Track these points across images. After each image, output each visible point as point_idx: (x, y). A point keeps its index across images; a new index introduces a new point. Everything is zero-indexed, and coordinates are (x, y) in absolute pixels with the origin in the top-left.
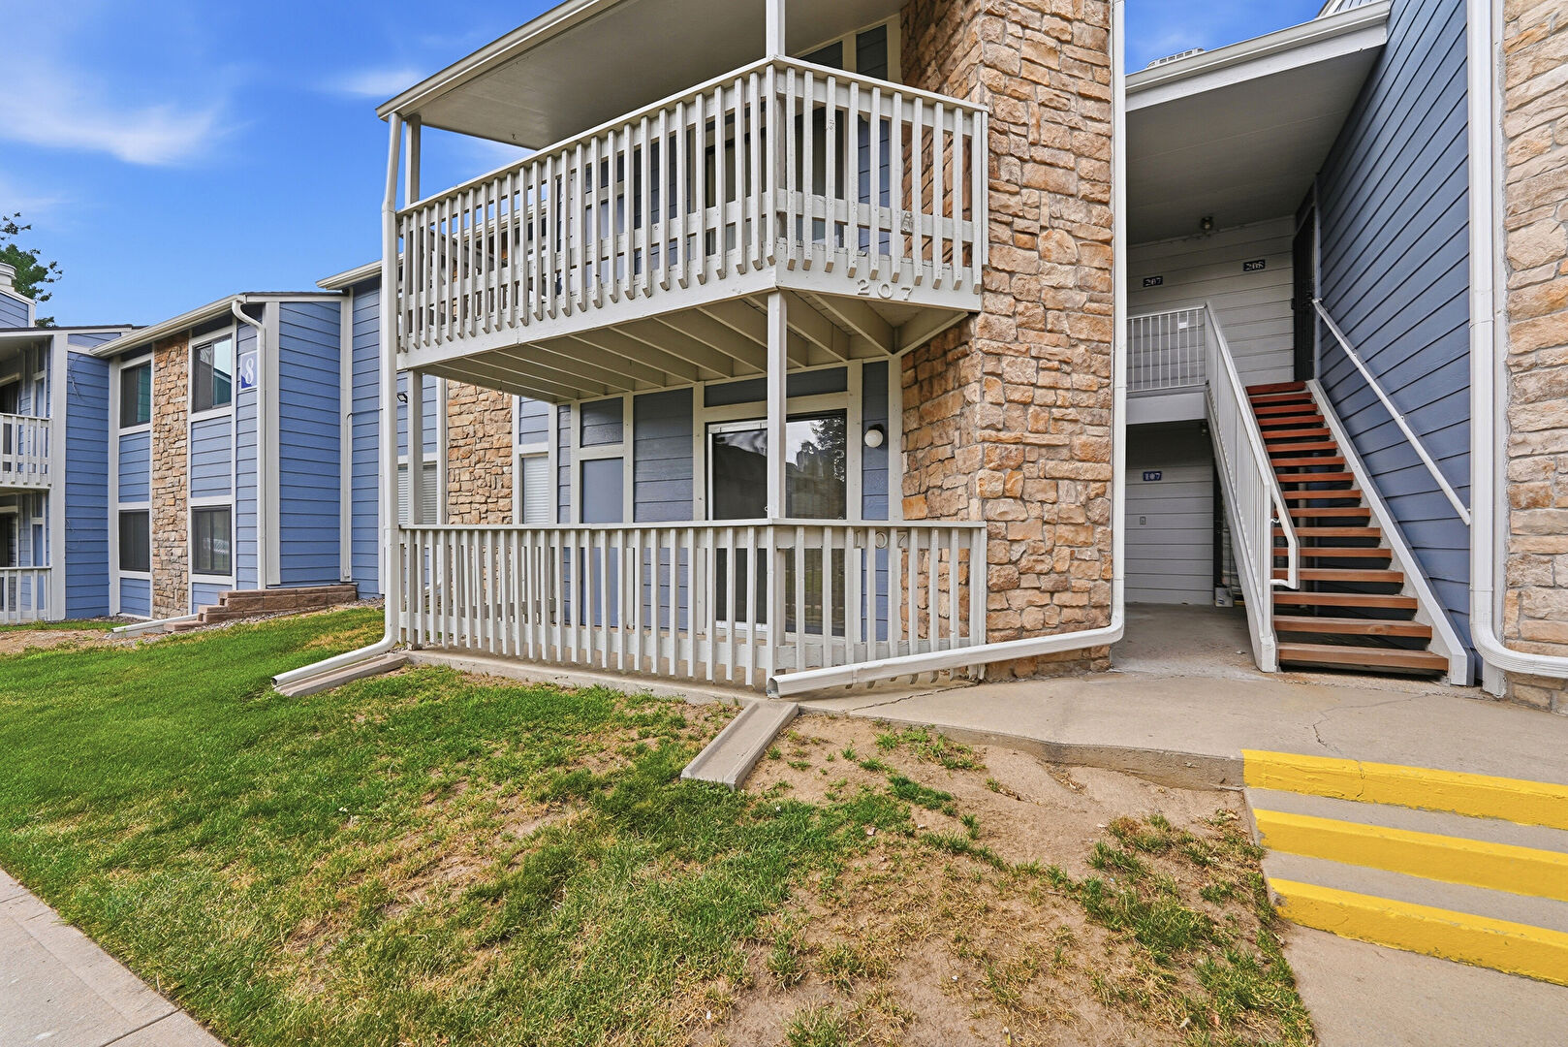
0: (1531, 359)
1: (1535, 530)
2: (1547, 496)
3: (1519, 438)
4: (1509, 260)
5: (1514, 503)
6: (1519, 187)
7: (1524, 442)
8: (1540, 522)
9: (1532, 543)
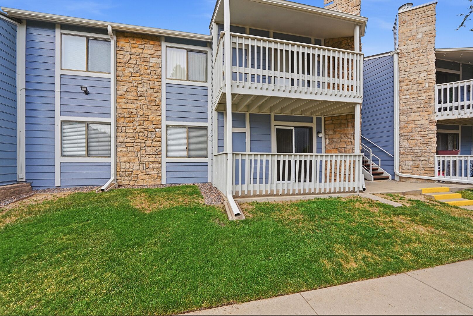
0: (402, 134)
1: (403, 158)
2: (405, 153)
3: (401, 145)
4: (400, 120)
5: (400, 154)
6: (401, 110)
7: (402, 145)
8: (404, 157)
9: (403, 159)
